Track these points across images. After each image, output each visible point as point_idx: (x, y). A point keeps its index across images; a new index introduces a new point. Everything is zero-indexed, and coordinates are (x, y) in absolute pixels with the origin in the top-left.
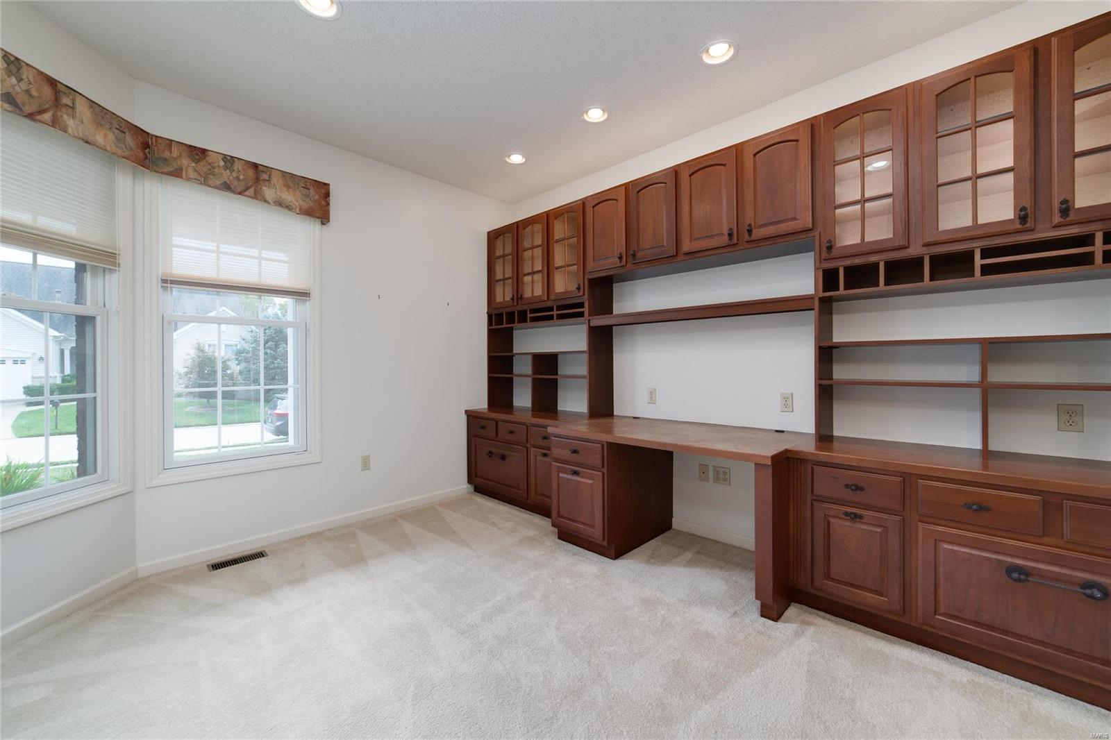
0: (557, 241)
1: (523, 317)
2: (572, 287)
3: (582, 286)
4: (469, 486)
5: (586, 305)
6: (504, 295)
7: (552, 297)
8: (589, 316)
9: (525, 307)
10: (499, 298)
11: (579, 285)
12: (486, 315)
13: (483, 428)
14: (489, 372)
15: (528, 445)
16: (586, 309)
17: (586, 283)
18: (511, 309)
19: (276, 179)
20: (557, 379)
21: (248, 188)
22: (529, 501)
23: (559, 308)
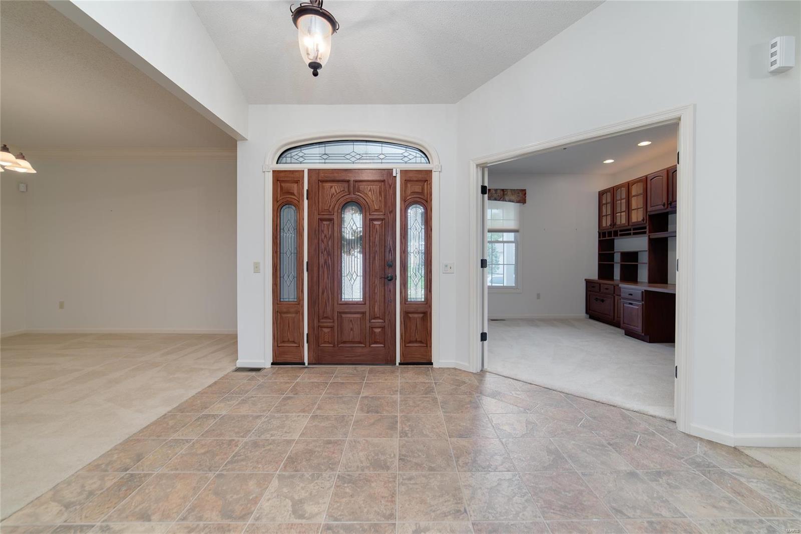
0: (634, 196)
1: (616, 234)
2: (640, 219)
3: (645, 218)
4: (586, 315)
5: (648, 228)
6: (607, 222)
7: (630, 224)
8: (649, 233)
9: (617, 229)
10: (604, 225)
11: (644, 218)
12: (598, 233)
13: (593, 287)
14: (599, 261)
15: (615, 295)
16: (647, 230)
17: (648, 216)
18: (609, 230)
19: (509, 193)
20: (637, 265)
21: (501, 198)
22: (614, 321)
23: (634, 229)
